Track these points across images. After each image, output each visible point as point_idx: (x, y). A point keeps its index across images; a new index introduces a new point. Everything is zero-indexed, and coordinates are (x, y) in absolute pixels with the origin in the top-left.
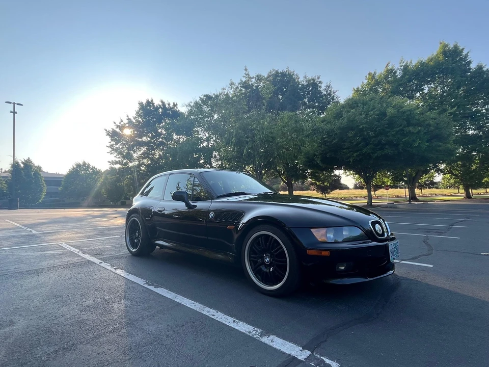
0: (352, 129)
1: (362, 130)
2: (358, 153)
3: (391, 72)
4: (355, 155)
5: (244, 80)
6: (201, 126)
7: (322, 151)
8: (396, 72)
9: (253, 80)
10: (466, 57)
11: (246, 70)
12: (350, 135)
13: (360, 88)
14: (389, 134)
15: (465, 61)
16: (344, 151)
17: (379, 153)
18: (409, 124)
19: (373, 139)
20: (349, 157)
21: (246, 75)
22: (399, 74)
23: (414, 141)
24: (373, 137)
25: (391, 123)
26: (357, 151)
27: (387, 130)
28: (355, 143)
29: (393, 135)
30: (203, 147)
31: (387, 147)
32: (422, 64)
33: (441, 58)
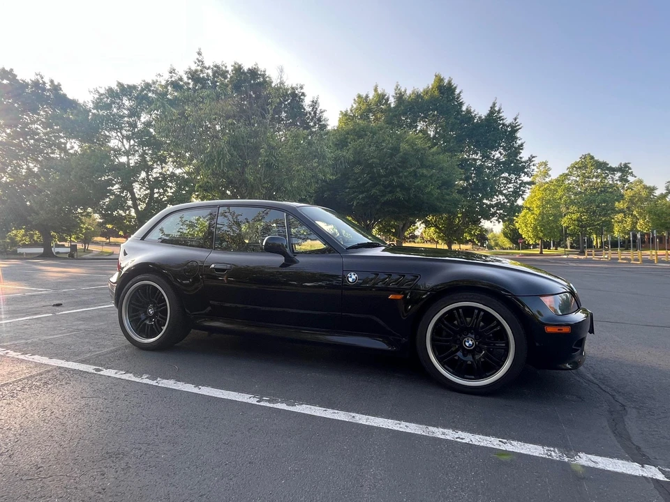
0: (359, 163)
1: (371, 166)
2: (364, 195)
3: (382, 98)
4: (360, 196)
5: (194, 67)
6: (116, 129)
7: (319, 188)
8: (388, 99)
9: (210, 72)
10: (458, 98)
11: (199, 54)
12: (356, 171)
13: (349, 112)
14: (401, 175)
15: (457, 102)
16: (347, 190)
17: (389, 197)
18: (423, 166)
19: (383, 179)
20: (352, 199)
21: (199, 61)
22: (392, 102)
23: (426, 186)
24: (383, 176)
25: (404, 161)
26: (363, 193)
27: (399, 169)
28: (361, 182)
29: (406, 177)
30: (120, 163)
31: (398, 190)
32: (418, 96)
33: (436, 93)
